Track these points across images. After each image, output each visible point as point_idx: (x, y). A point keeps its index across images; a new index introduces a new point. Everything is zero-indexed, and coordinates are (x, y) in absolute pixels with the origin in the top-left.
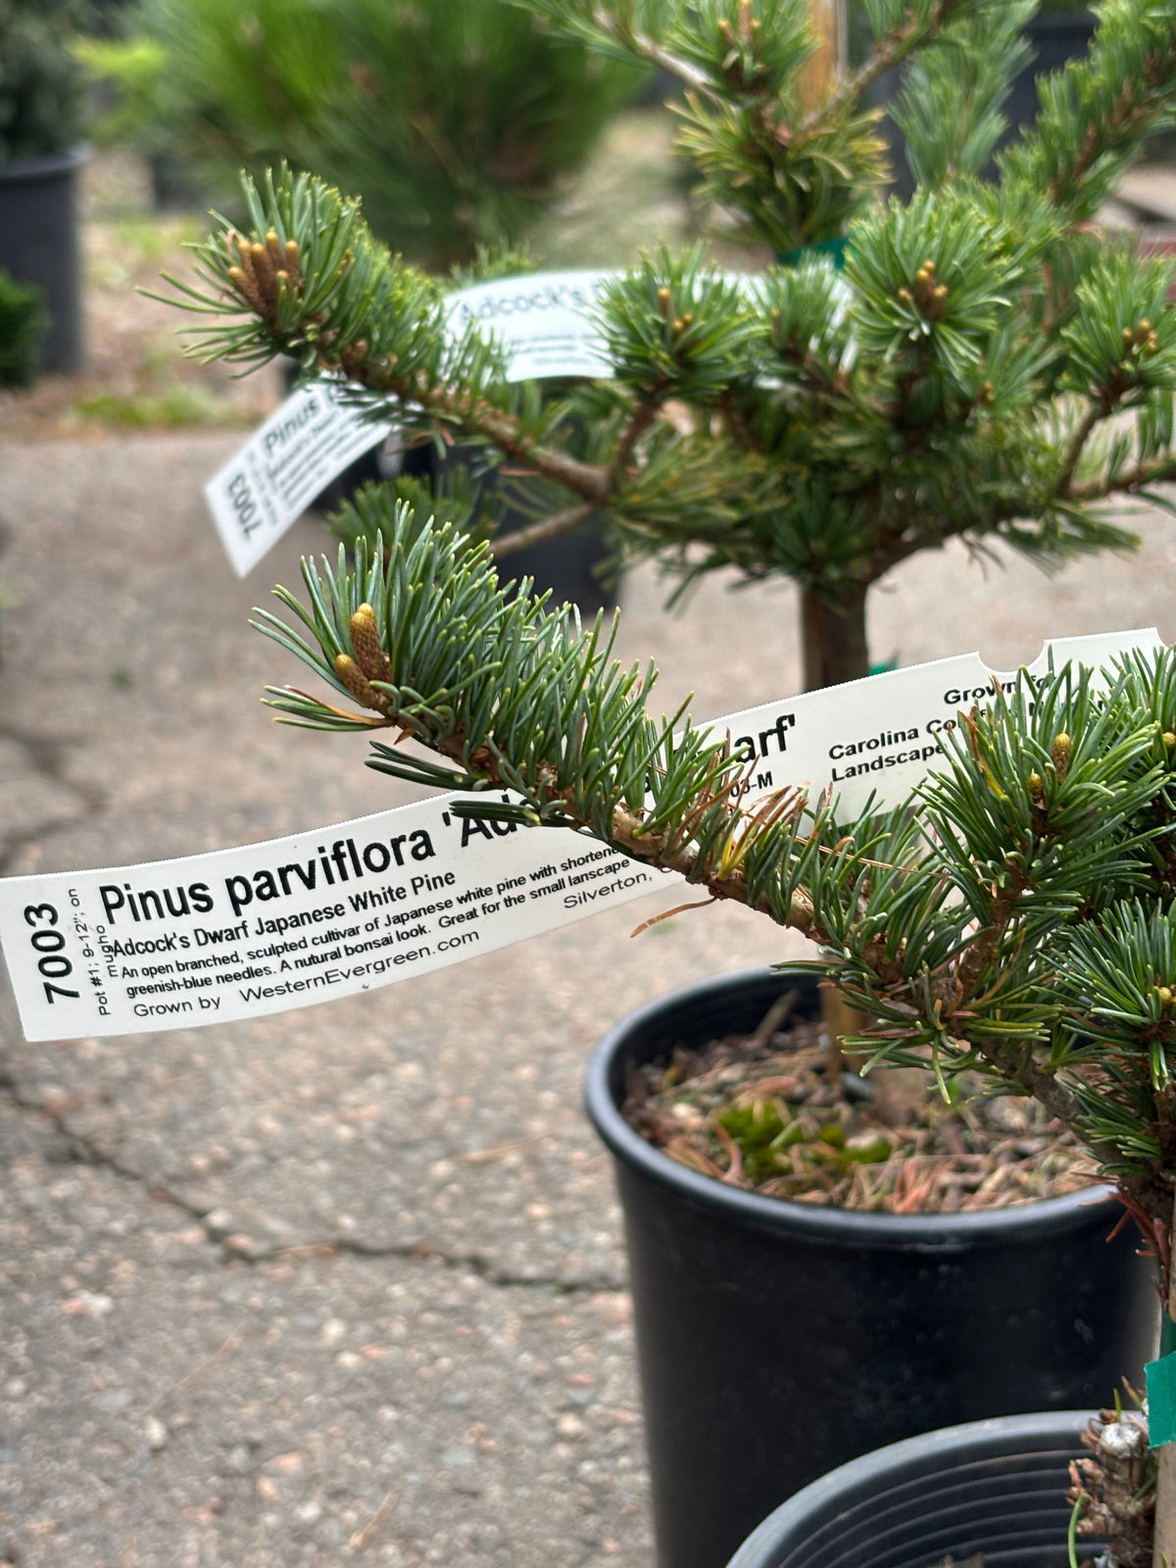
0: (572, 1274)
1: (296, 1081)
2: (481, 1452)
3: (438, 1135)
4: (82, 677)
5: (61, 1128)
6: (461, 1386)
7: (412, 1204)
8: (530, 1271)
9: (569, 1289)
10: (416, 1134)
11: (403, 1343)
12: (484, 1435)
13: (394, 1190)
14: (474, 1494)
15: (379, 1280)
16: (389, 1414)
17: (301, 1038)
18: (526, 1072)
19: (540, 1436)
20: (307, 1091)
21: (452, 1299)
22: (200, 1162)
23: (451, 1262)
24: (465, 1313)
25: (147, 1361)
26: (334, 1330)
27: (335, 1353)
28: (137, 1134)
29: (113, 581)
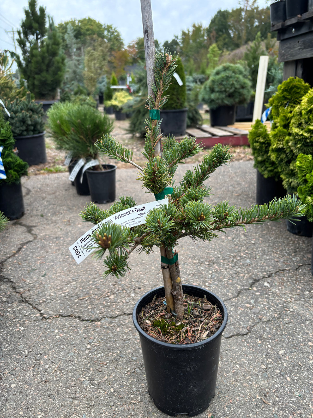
0: (93, 319)
1: (57, 286)
2: (75, 353)
3: (77, 295)
4: (36, 216)
5: (21, 296)
6: (73, 340)
7: (71, 307)
8: (87, 319)
9: (92, 321)
10: (73, 295)
11: (66, 333)
12: (75, 350)
13: (69, 305)
14: (73, 361)
15: (64, 322)
16: (62, 346)
17: (59, 278)
18: (91, 282)
19: (84, 349)
20: (58, 288)
21: (75, 324)
22: (41, 301)
23: (76, 317)
24: (76, 327)
25: (27, 339)
26: (56, 331)
27: (56, 336)
28: (33, 297)
29: (44, 199)
